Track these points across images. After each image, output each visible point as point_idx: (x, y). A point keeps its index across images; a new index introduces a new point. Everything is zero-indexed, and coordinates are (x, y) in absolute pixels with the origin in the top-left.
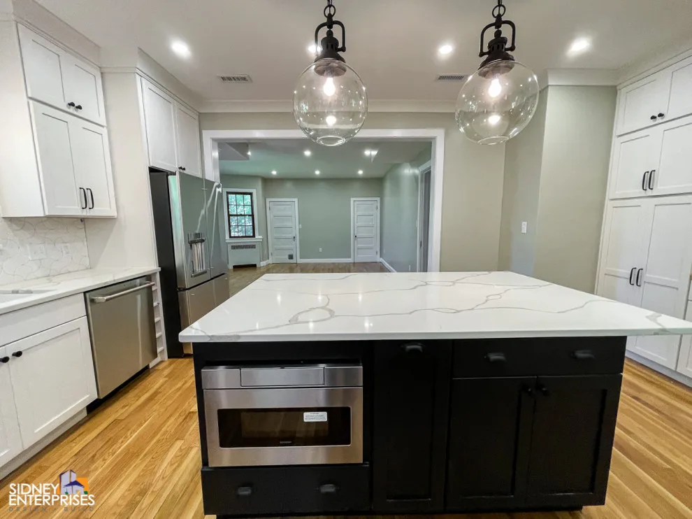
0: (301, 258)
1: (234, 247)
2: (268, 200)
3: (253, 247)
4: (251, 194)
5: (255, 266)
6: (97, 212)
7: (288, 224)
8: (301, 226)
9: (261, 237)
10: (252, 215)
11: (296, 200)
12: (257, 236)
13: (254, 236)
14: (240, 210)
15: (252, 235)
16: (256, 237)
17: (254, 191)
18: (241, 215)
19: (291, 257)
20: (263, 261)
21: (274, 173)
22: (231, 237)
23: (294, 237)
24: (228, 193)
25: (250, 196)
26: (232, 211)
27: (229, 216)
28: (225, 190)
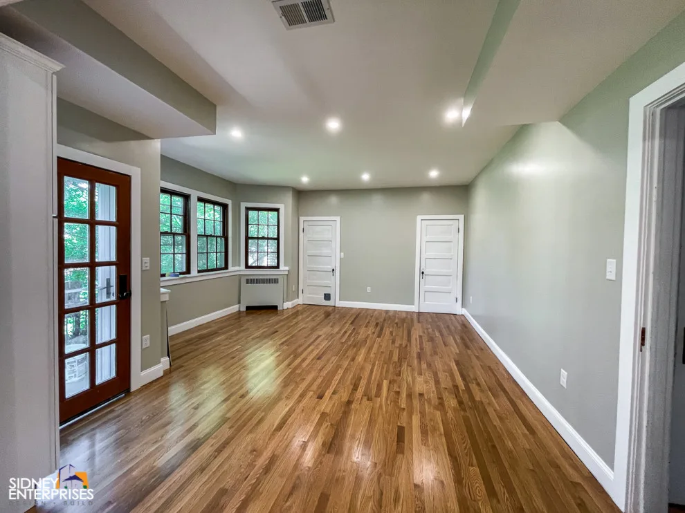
0: (340, 300)
1: (249, 281)
2: (302, 219)
3: (275, 281)
4: (277, 210)
5: (275, 308)
7: (325, 251)
8: (342, 254)
9: (287, 268)
10: (278, 239)
11: (338, 219)
12: (282, 267)
13: (278, 267)
14: (263, 233)
15: (276, 265)
17: (281, 206)
18: (263, 238)
19: (327, 297)
20: (287, 301)
21: (305, 180)
22: (247, 266)
23: (333, 270)
24: (248, 209)
25: (276, 213)
26: (253, 231)
27: (247, 238)
28: (243, 205)
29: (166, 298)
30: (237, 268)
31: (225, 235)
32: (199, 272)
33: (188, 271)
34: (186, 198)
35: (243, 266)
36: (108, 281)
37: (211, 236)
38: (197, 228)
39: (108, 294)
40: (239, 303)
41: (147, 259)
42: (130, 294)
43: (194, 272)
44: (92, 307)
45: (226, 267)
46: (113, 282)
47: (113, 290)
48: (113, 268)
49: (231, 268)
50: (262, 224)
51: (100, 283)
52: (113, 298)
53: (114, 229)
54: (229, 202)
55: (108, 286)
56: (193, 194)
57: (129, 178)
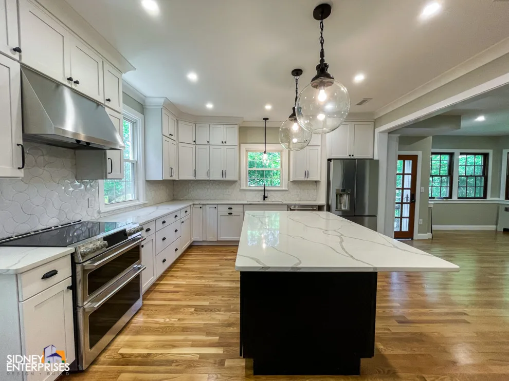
6: (312, 178)
28: (506, 151)
29: (432, 206)
30: (496, 199)
31: (485, 175)
32: (458, 198)
33: (451, 197)
34: (451, 155)
35: (503, 198)
36: (407, 195)
37: (471, 176)
39: (407, 200)
40: (496, 225)
41: (423, 188)
42: (415, 201)
43: (455, 197)
44: (402, 203)
45: (485, 197)
46: (409, 196)
47: (409, 199)
48: (409, 191)
49: (489, 198)
51: (405, 196)
52: (409, 202)
53: (410, 176)
54: (490, 152)
55: (407, 197)
56: (456, 152)
57: (417, 156)
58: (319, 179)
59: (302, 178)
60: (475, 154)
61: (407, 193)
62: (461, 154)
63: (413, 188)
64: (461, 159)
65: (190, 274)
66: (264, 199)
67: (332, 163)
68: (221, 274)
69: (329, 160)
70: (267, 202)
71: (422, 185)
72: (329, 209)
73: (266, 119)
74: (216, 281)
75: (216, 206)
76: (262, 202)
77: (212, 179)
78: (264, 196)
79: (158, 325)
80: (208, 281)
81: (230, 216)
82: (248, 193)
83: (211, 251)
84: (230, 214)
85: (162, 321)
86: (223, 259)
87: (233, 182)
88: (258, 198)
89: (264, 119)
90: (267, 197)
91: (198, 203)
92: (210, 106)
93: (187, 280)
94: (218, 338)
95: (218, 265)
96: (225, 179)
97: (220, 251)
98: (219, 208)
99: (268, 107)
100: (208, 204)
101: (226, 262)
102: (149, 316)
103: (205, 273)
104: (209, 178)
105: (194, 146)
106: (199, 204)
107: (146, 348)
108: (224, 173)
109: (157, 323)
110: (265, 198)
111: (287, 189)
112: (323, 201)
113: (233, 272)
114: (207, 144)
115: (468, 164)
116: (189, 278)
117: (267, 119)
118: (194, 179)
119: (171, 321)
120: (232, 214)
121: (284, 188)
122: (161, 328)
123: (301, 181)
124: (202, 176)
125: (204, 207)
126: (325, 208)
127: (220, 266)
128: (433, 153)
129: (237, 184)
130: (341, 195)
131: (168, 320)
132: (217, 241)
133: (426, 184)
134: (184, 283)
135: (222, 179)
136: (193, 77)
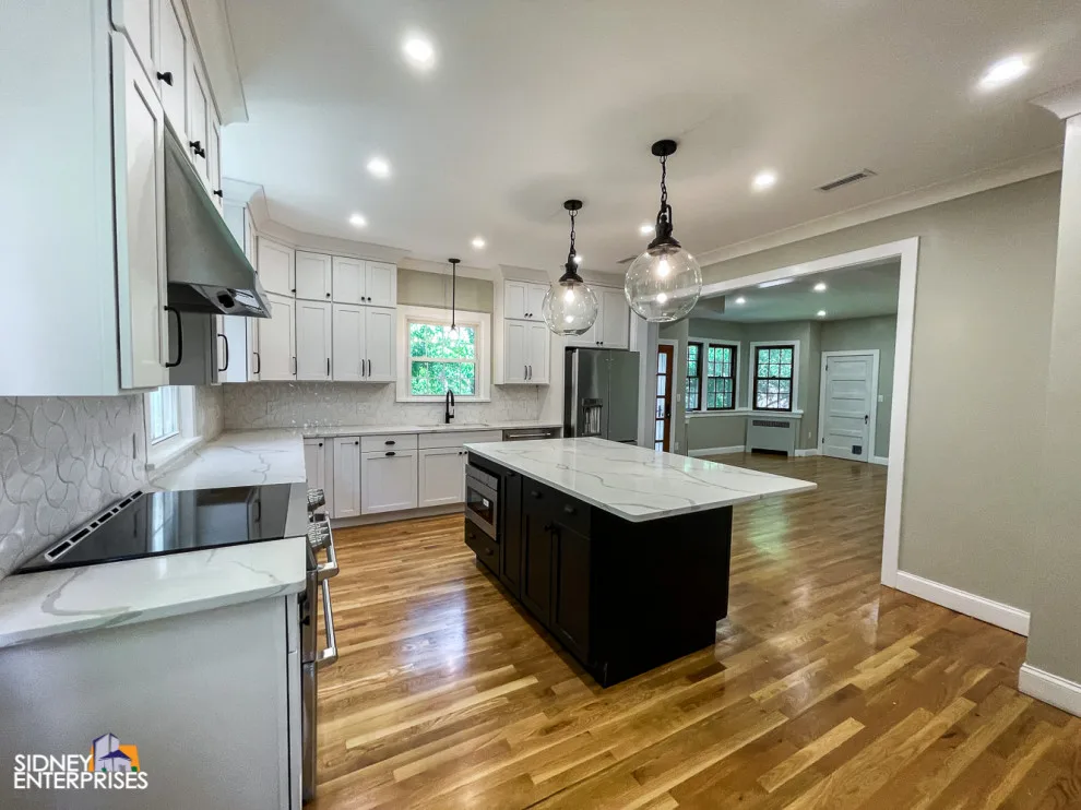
0: (873, 455)
1: (756, 423)
2: (824, 354)
3: (786, 425)
4: (792, 347)
5: (784, 454)
6: (535, 380)
7: (856, 393)
8: (881, 397)
9: (801, 412)
10: (791, 379)
11: (876, 353)
12: (795, 410)
13: (790, 410)
14: (774, 372)
15: (788, 407)
16: (793, 411)
17: (797, 343)
18: (774, 378)
19: (857, 450)
20: (800, 448)
21: (822, 313)
22: (755, 408)
23: (867, 417)
24: (758, 348)
25: (790, 350)
26: (762, 372)
27: (756, 379)
28: (753, 345)
29: (687, 422)
30: (745, 409)
31: (733, 377)
32: (708, 409)
33: (699, 408)
34: (700, 346)
35: (750, 408)
36: (660, 407)
37: (720, 377)
38: (709, 371)
39: (660, 414)
40: (745, 444)
41: (679, 396)
42: (670, 416)
43: (704, 409)
45: (733, 407)
46: (663, 408)
47: (663, 412)
48: (664, 400)
49: (737, 408)
50: (774, 363)
52: (663, 417)
53: (665, 377)
54: (738, 344)
55: (660, 410)
56: (706, 341)
57: (672, 347)
58: (547, 382)
59: (520, 380)
60: (724, 347)
61: (661, 403)
62: (711, 345)
63: (668, 397)
64: (711, 354)
65: (352, 587)
66: (447, 421)
67: (576, 355)
68: (420, 574)
69: (570, 350)
70: (454, 425)
71: (678, 393)
72: (569, 433)
73: (454, 261)
74: (421, 588)
75: (357, 439)
76: (444, 427)
77: (337, 378)
78: (447, 414)
79: (383, 685)
80: (408, 592)
81: (391, 459)
82: (410, 410)
83: (354, 540)
84: (390, 454)
85: (382, 675)
86: (397, 550)
87: (379, 387)
88: (434, 420)
89: (451, 260)
90: (453, 417)
91: (314, 434)
92: (358, 221)
93: (362, 600)
94: (511, 666)
95: (400, 561)
96: (368, 379)
97: (377, 536)
98: (365, 443)
99: (479, 243)
100: (337, 437)
101: (407, 554)
102: (343, 678)
103: (383, 580)
104: (330, 379)
105: (291, 302)
106: (317, 437)
107: (398, 722)
108: (366, 367)
109: (374, 682)
110: (448, 417)
111: (488, 399)
112: (557, 420)
113: (439, 567)
114: (325, 299)
115: (716, 361)
116: (358, 595)
117: (458, 261)
118: (293, 378)
119: (400, 670)
120: (393, 454)
121: (482, 398)
122: (394, 686)
123: (519, 385)
124: (313, 372)
125: (329, 443)
126: (562, 431)
127: (404, 561)
128: (690, 344)
129: (389, 390)
130: (588, 410)
131: (393, 672)
132: (361, 517)
133: (681, 391)
134: (359, 605)
135: (362, 379)
136: (379, 167)
